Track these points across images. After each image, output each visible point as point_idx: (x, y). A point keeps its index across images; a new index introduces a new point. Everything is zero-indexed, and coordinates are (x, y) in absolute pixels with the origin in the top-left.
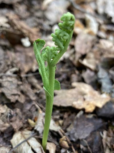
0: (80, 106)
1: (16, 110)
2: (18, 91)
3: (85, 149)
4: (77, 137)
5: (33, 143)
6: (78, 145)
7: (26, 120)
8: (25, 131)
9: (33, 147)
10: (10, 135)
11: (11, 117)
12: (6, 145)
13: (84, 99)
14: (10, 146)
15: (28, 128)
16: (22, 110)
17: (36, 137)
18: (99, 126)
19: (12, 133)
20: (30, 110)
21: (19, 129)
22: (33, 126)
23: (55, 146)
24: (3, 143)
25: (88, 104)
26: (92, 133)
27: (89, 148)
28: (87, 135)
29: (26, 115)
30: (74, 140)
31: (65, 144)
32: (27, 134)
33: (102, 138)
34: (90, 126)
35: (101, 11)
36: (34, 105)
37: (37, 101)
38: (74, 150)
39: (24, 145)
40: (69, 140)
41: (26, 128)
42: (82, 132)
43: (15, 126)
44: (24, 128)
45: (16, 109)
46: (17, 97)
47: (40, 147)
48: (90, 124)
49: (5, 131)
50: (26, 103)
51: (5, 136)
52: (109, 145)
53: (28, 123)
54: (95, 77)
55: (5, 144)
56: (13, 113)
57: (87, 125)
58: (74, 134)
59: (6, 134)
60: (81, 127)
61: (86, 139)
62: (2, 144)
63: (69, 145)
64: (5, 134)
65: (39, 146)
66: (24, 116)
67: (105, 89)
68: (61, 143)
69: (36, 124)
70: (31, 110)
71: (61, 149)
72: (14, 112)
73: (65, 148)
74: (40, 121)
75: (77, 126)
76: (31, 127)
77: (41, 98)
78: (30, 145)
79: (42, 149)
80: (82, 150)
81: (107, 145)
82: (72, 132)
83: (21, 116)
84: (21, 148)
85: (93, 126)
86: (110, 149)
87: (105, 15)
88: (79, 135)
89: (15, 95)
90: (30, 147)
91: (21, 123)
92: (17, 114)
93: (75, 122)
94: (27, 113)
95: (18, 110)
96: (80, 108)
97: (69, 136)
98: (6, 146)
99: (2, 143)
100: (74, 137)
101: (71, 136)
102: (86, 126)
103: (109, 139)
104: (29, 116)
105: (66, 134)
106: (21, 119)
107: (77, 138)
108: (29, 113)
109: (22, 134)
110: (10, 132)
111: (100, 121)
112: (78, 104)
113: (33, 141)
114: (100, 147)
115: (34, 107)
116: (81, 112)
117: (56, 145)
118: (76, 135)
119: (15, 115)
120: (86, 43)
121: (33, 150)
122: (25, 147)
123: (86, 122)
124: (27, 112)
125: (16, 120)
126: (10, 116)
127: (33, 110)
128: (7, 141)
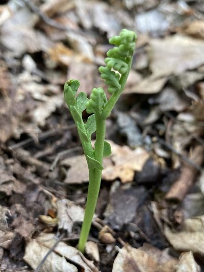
0: (111, 175)
1: (15, 207)
2: (9, 175)
3: (137, 236)
4: (121, 222)
5: (64, 250)
6: (126, 234)
7: (37, 219)
8: (42, 236)
9: (68, 257)
10: (19, 249)
11: (10, 220)
12: (17, 267)
13: (113, 163)
14: (26, 267)
15: (46, 230)
16: (24, 204)
17: (65, 239)
18: (143, 197)
19: (21, 246)
20: (37, 202)
21: (31, 235)
22: (54, 225)
23: (96, 245)
24: (12, 266)
25: (122, 170)
26: (138, 210)
27: (142, 233)
28: (133, 215)
29: (33, 211)
30: (117, 227)
31: (109, 237)
32: (47, 241)
33: (152, 213)
34: (132, 201)
35: (87, 24)
36: (42, 192)
37: (44, 184)
38: (122, 242)
39: (51, 259)
40: (111, 230)
41: (42, 230)
42: (123, 212)
43: (24, 234)
44: (39, 231)
45: (13, 206)
46: (11, 186)
47: (78, 254)
48: (132, 198)
49: (10, 245)
50: (28, 191)
51: (13, 254)
52: (166, 220)
53: (42, 222)
54: (115, 127)
55: (15, 266)
56: (11, 213)
57: (128, 200)
58: (114, 218)
59: (13, 249)
60: (120, 205)
61: (133, 221)
62: (11, 268)
63: (115, 237)
64: (11, 252)
65: (75, 252)
66: (31, 214)
67: (133, 141)
68: (103, 237)
69: (59, 220)
70: (39, 200)
71: (105, 247)
72: (14, 212)
73: (110, 243)
74: (63, 214)
75: (115, 206)
76: (51, 227)
77: (47, 177)
78: (61, 256)
79: (82, 255)
80: (134, 238)
81: (163, 221)
82: (111, 218)
83: (26, 215)
84: (49, 264)
85: (136, 200)
86: (170, 226)
87: (96, 30)
88: (123, 219)
89: (6, 183)
90: (64, 258)
91: (31, 225)
92: (18, 214)
93: (112, 201)
94: (35, 208)
95: (18, 207)
96: (113, 178)
97: (109, 224)
98: (18, 269)
99: (10, 266)
100: (117, 224)
101: (112, 223)
102: (128, 202)
103: (165, 212)
104: (39, 211)
105: (105, 222)
106: (28, 219)
107: (122, 224)
108: (37, 207)
109: (38, 242)
110: (18, 246)
111: (142, 190)
112: (108, 172)
113: (63, 248)
114: (154, 228)
115: (41, 194)
116: (117, 184)
117: (95, 243)
118: (118, 219)
119: (16, 216)
120: (85, 77)
121: (69, 261)
122: (54, 261)
123: (125, 196)
124: (34, 205)
125: (21, 223)
126: (7, 220)
127: (42, 199)
128: (17, 260)
